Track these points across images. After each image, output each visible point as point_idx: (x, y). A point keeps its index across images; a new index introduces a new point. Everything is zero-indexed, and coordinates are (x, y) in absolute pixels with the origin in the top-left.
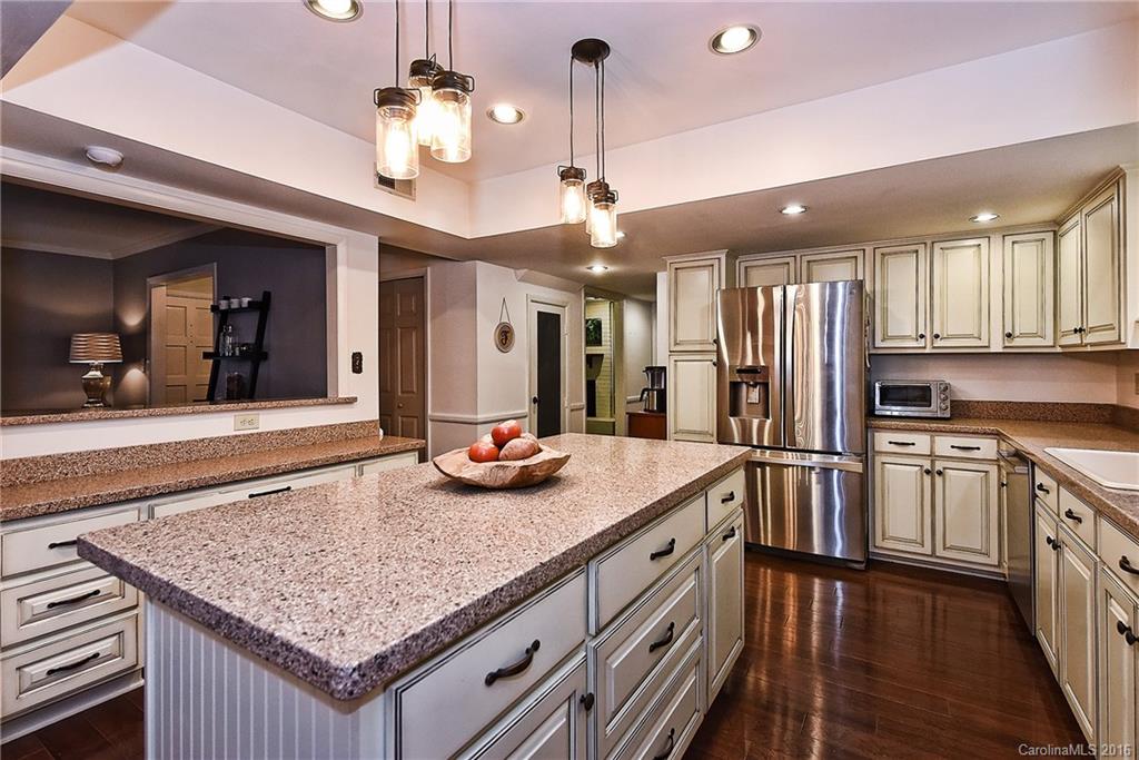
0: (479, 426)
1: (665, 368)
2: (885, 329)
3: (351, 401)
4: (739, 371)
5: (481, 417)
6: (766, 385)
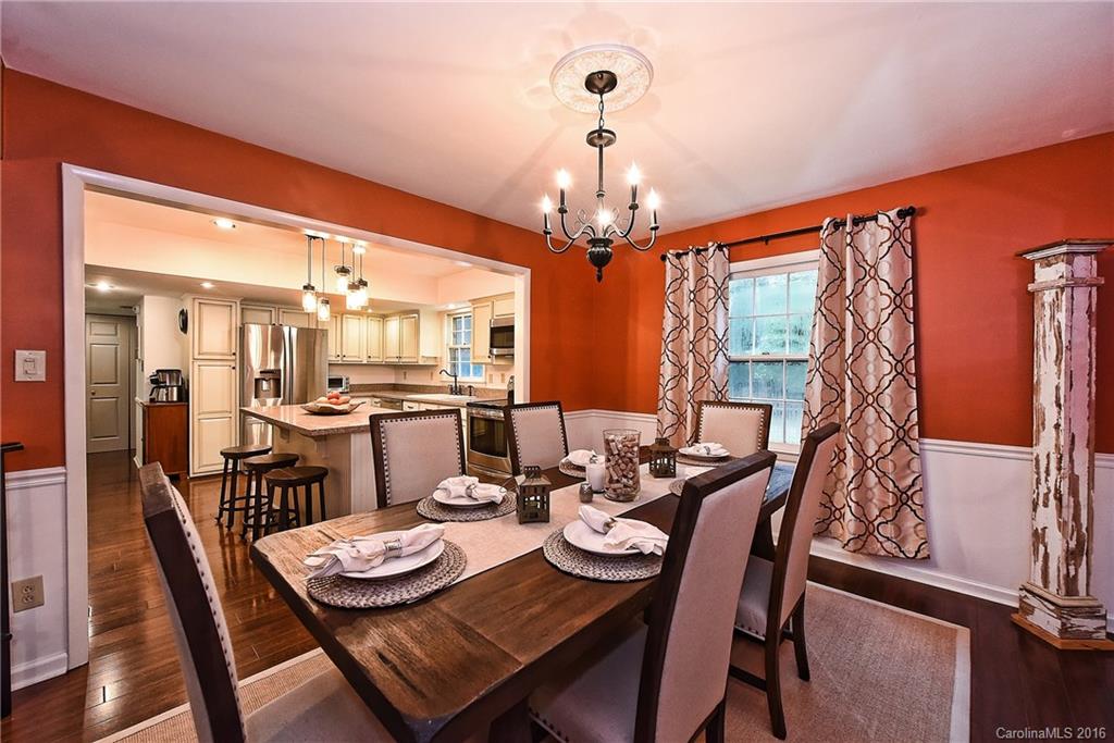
4: (262, 372)
6: (277, 380)
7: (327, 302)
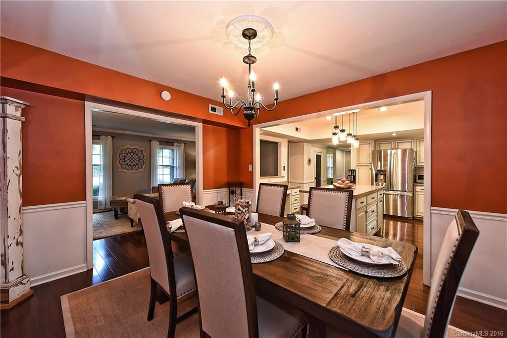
0: (305, 184)
1: (355, 170)
2: (420, 160)
3: (283, 177)
4: (378, 171)
5: (305, 182)
6: (385, 175)
7: (357, 139)
